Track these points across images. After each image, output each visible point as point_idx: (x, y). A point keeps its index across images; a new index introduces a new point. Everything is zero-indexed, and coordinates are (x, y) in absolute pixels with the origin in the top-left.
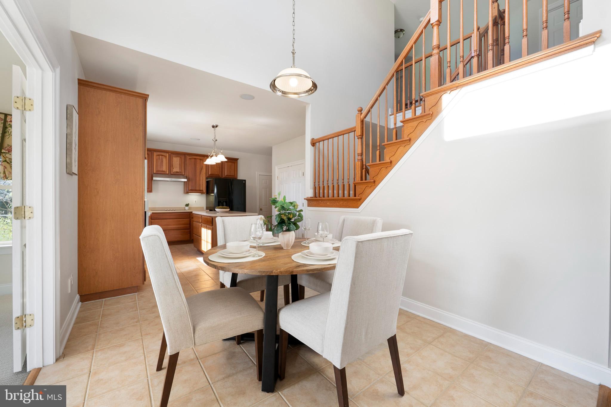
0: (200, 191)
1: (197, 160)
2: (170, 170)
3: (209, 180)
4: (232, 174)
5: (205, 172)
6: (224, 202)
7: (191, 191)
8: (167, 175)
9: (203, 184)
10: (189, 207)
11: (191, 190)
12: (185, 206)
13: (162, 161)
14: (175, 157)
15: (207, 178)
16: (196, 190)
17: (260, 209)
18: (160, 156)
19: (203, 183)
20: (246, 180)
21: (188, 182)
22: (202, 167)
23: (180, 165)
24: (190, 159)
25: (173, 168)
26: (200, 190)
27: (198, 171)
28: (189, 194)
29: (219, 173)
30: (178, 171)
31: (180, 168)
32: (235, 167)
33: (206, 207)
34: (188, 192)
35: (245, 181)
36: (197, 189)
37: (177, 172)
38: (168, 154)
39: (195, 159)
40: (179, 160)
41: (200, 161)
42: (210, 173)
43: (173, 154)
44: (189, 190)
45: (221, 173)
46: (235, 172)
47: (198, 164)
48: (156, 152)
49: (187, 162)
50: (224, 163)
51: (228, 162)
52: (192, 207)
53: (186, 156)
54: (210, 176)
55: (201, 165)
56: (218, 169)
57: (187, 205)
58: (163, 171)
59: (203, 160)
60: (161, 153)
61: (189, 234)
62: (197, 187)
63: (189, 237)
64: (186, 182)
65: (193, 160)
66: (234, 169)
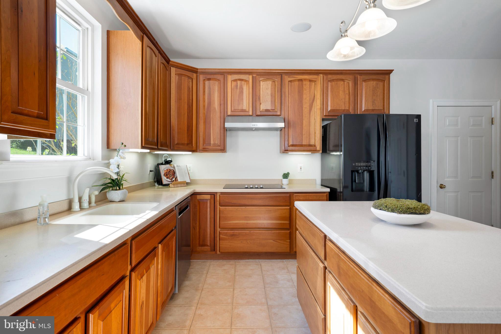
0: (310, 148)
1: (304, 82)
2: (254, 108)
3: (326, 123)
4: (378, 106)
5: (319, 107)
6: (364, 171)
7: (294, 148)
8: (251, 117)
9: (315, 133)
10: (289, 180)
11: (293, 145)
12: (281, 178)
13: (241, 92)
14: (263, 81)
15: (323, 120)
16: (302, 145)
17: (439, 185)
18: (239, 82)
19: (315, 129)
20: (420, 115)
21: (286, 129)
22: (314, 96)
23: (273, 96)
24: (291, 81)
25: (260, 104)
26: (310, 145)
27: (306, 106)
28: (289, 153)
29: (349, 107)
30: (269, 108)
31: (273, 102)
32: (384, 91)
33: (322, 180)
34: (287, 150)
35: (419, 117)
36: (304, 143)
37: (267, 110)
38: (251, 77)
39: (301, 80)
40: (272, 85)
41: (310, 85)
42: (329, 109)
43: (259, 76)
44: (290, 146)
45: (353, 105)
46: (384, 100)
47: (306, 90)
48: (231, 75)
49: (286, 88)
50: (359, 83)
51: (369, 80)
52: (294, 179)
53: (283, 77)
54: (330, 114)
55: (312, 93)
56: (347, 97)
57: (286, 176)
58: (243, 111)
59: (315, 81)
60: (239, 76)
61: (289, 241)
62: (304, 139)
63: (288, 246)
64: (283, 129)
65: (297, 82)
66: (382, 94)
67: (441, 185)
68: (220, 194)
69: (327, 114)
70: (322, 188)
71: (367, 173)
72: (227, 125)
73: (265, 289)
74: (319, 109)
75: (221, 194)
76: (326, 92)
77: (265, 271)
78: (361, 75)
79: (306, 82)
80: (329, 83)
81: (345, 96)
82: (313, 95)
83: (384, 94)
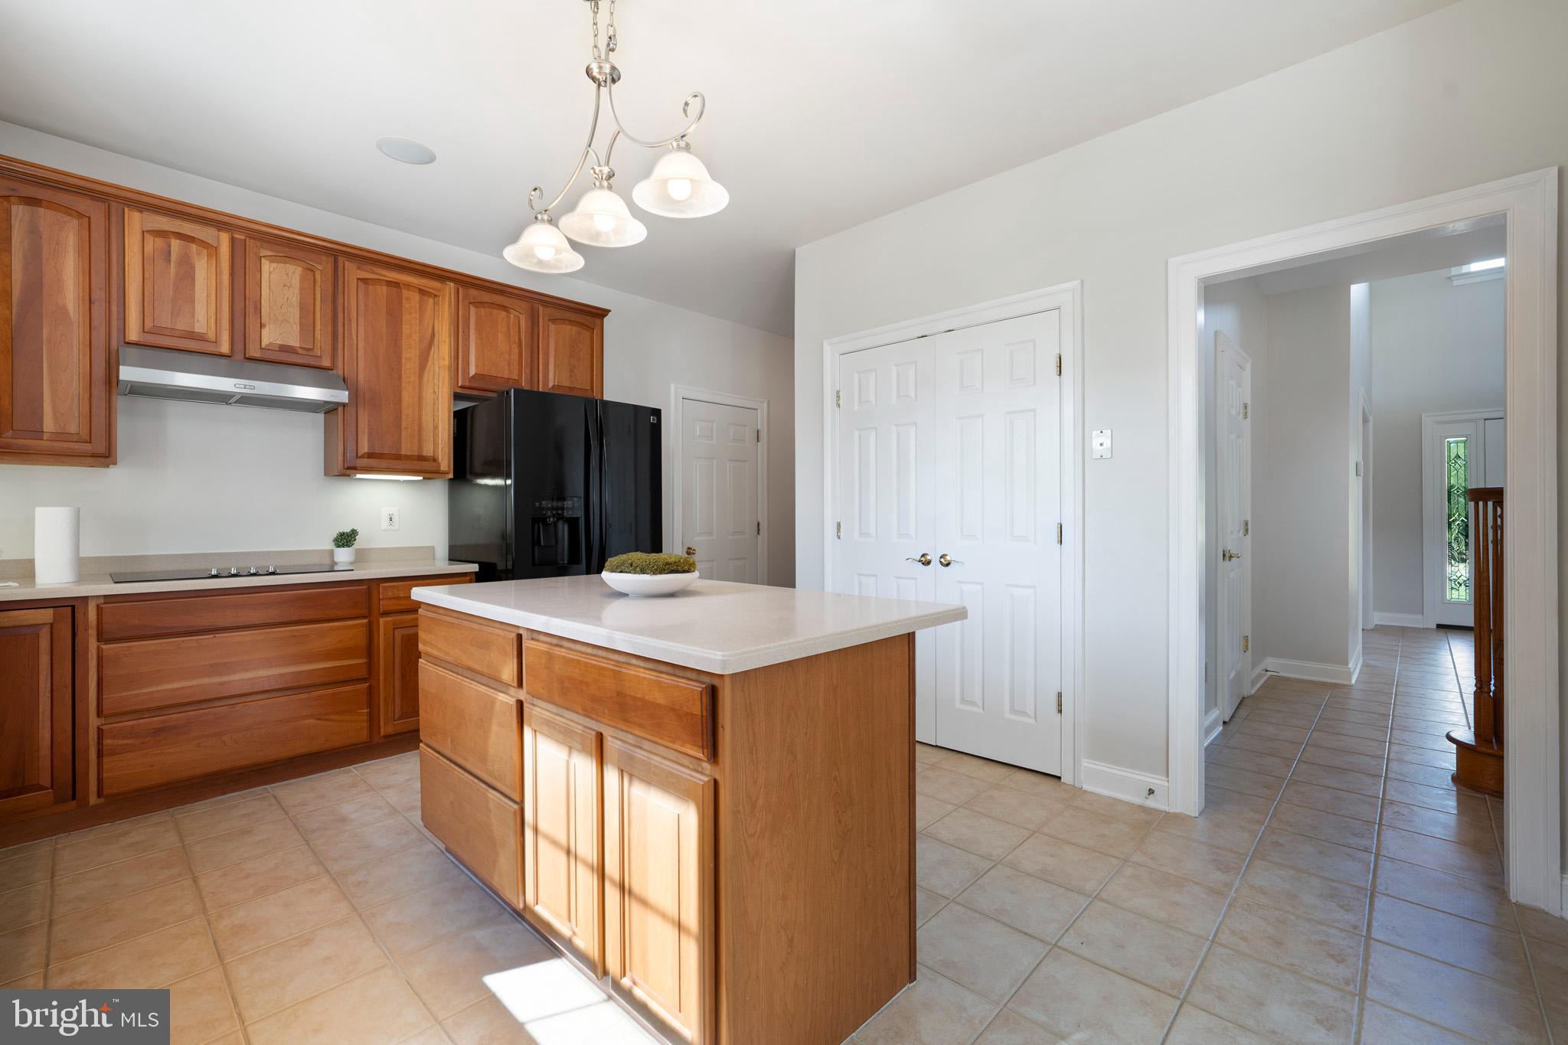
0: (420, 466)
1: (405, 293)
2: (240, 333)
3: (463, 405)
4: (581, 382)
5: (447, 362)
6: (558, 520)
7: (373, 462)
8: (223, 361)
9: (436, 428)
10: (357, 550)
11: (370, 455)
12: (331, 545)
13: (187, 275)
14: (272, 259)
15: (457, 397)
16: (398, 457)
18: (175, 244)
19: (435, 417)
20: (659, 411)
21: (351, 410)
22: (433, 335)
23: (306, 311)
24: (365, 281)
25: (262, 326)
26: (421, 458)
27: (410, 355)
28: (359, 476)
29: (520, 373)
30: (294, 342)
31: (307, 325)
32: (592, 350)
34: (351, 469)
36: (405, 450)
37: (284, 349)
38: (225, 238)
39: (396, 285)
40: (302, 279)
41: (421, 302)
42: (472, 371)
43: (258, 243)
44: (362, 457)
45: (528, 371)
46: (592, 371)
47: (410, 313)
48: (141, 212)
49: (349, 298)
50: (541, 324)
51: (563, 321)
52: (371, 549)
53: (340, 265)
54: (473, 385)
55: (428, 324)
56: (516, 350)
57: (346, 539)
58: (192, 336)
59: (435, 296)
60: (178, 222)
61: (366, 711)
62: (403, 440)
63: (365, 724)
64: (340, 409)
65: (385, 288)
66: (589, 357)
67: (689, 548)
68: (102, 601)
69: (467, 384)
70: (450, 565)
71: (564, 524)
72: (128, 373)
73: (308, 844)
74: (447, 368)
75: (105, 603)
76: (463, 328)
77: (294, 806)
78: (547, 307)
79: (411, 293)
80: (473, 310)
81: (510, 346)
82: (430, 331)
83: (592, 356)
